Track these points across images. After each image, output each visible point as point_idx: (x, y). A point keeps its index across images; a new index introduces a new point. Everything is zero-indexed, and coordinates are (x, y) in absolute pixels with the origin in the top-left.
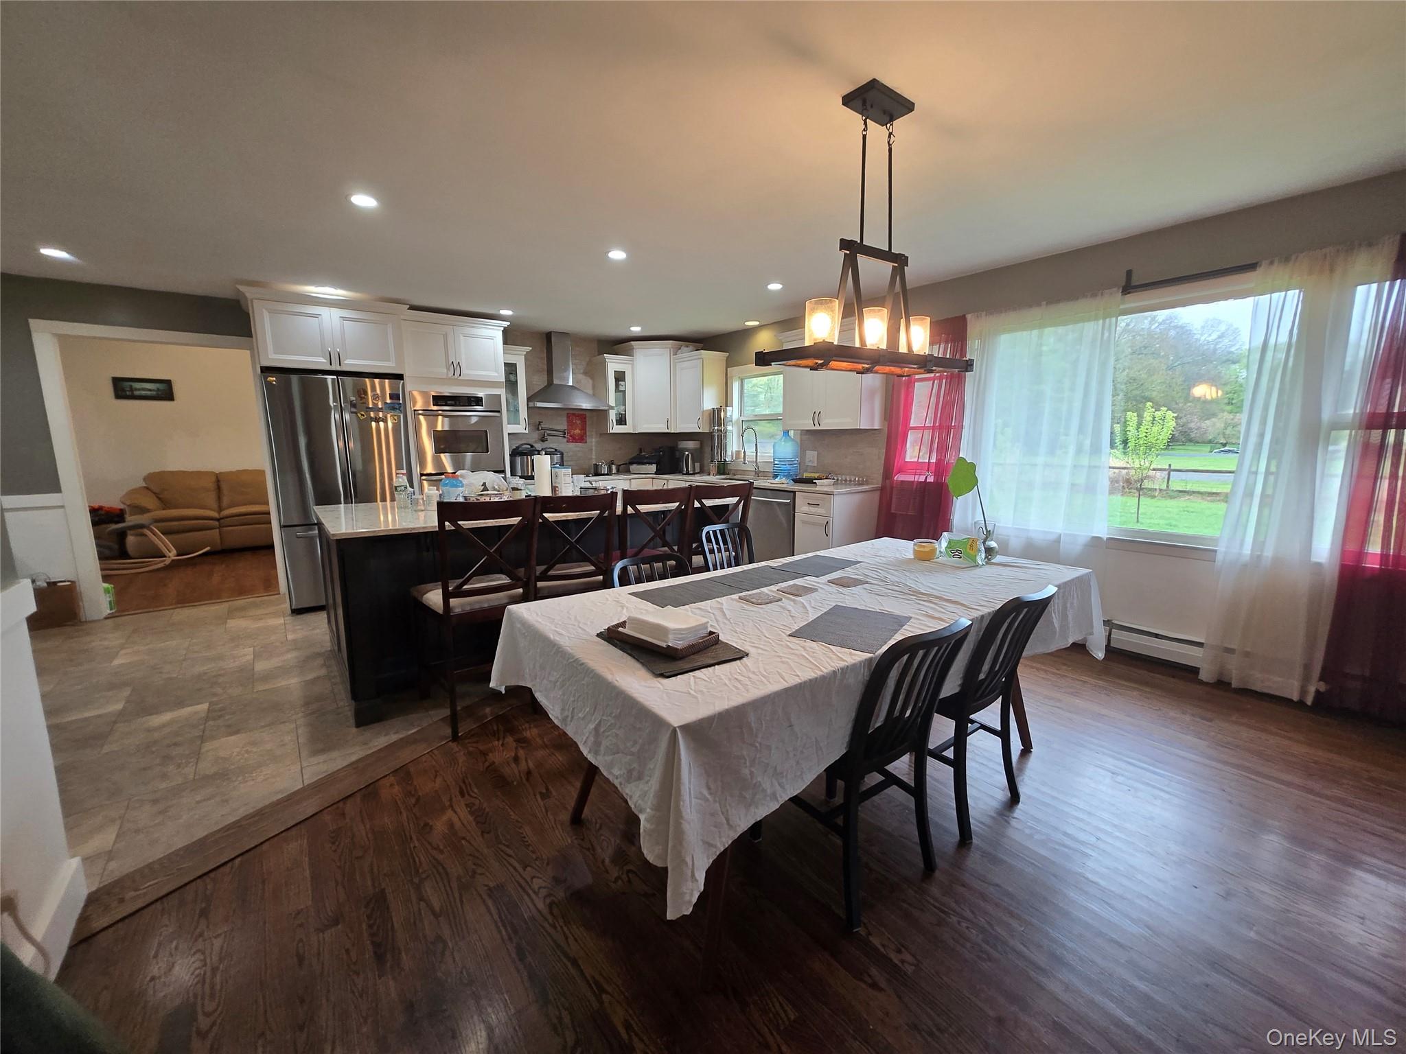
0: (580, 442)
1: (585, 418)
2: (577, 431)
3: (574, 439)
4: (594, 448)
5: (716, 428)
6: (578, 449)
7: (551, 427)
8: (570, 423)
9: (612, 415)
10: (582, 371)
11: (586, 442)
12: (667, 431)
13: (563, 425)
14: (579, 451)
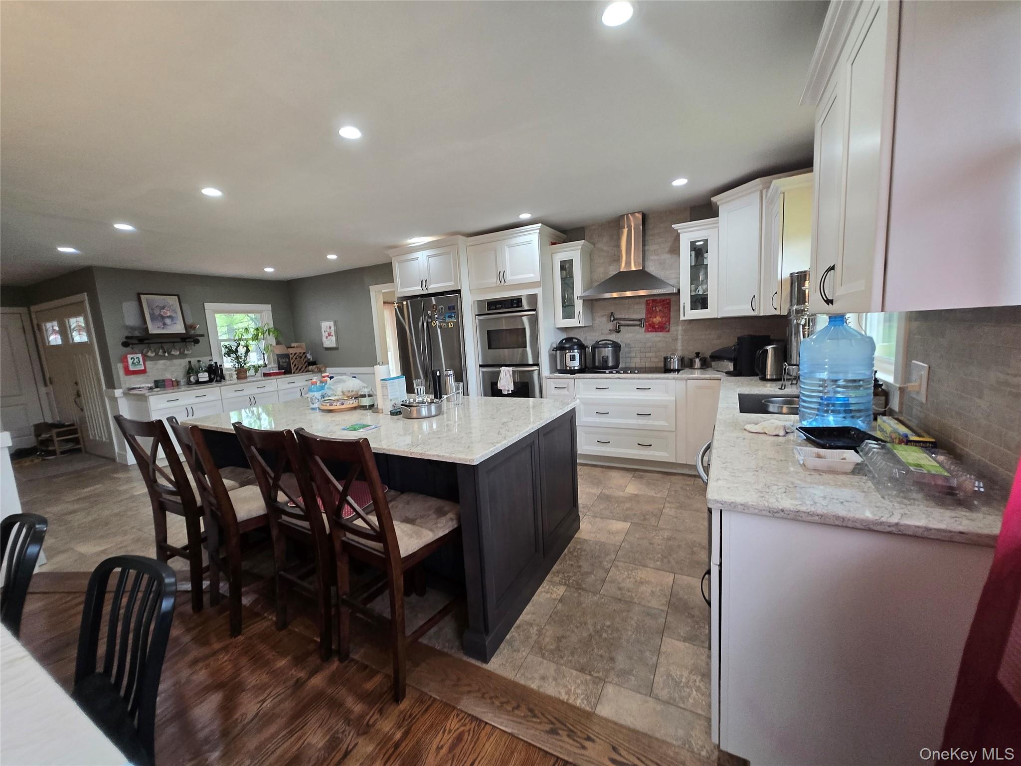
0: (661, 331)
1: (669, 303)
2: (657, 320)
3: (653, 328)
4: (680, 337)
5: (795, 307)
6: (659, 339)
7: (627, 317)
8: (650, 312)
9: (685, 299)
10: (667, 249)
11: (669, 331)
12: (752, 313)
13: (640, 313)
14: (660, 341)
